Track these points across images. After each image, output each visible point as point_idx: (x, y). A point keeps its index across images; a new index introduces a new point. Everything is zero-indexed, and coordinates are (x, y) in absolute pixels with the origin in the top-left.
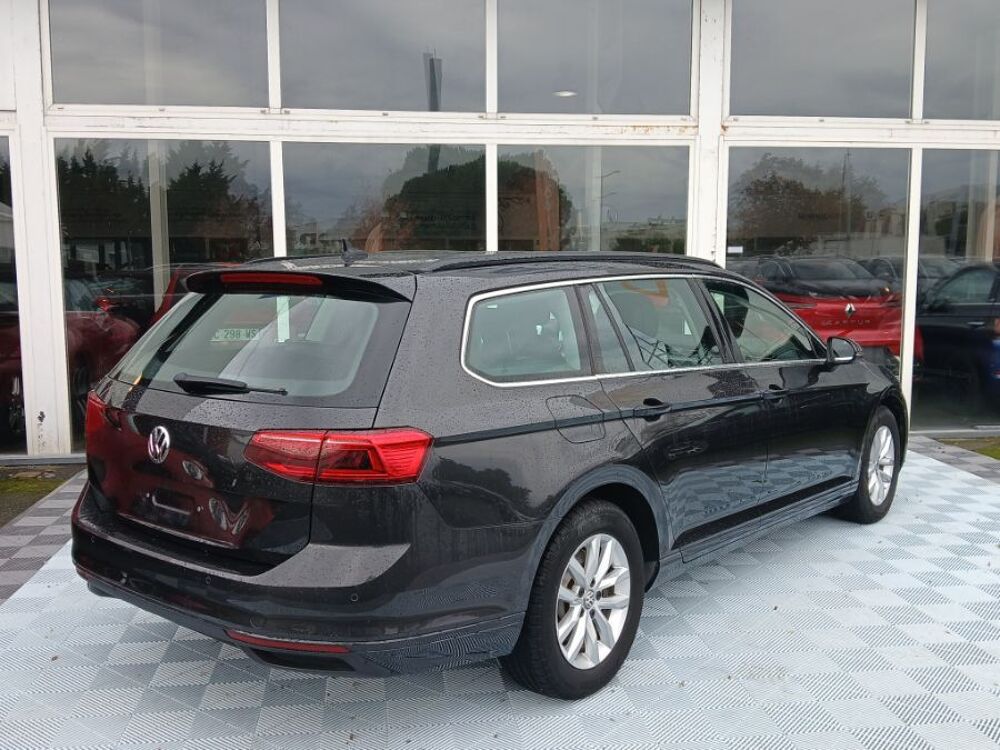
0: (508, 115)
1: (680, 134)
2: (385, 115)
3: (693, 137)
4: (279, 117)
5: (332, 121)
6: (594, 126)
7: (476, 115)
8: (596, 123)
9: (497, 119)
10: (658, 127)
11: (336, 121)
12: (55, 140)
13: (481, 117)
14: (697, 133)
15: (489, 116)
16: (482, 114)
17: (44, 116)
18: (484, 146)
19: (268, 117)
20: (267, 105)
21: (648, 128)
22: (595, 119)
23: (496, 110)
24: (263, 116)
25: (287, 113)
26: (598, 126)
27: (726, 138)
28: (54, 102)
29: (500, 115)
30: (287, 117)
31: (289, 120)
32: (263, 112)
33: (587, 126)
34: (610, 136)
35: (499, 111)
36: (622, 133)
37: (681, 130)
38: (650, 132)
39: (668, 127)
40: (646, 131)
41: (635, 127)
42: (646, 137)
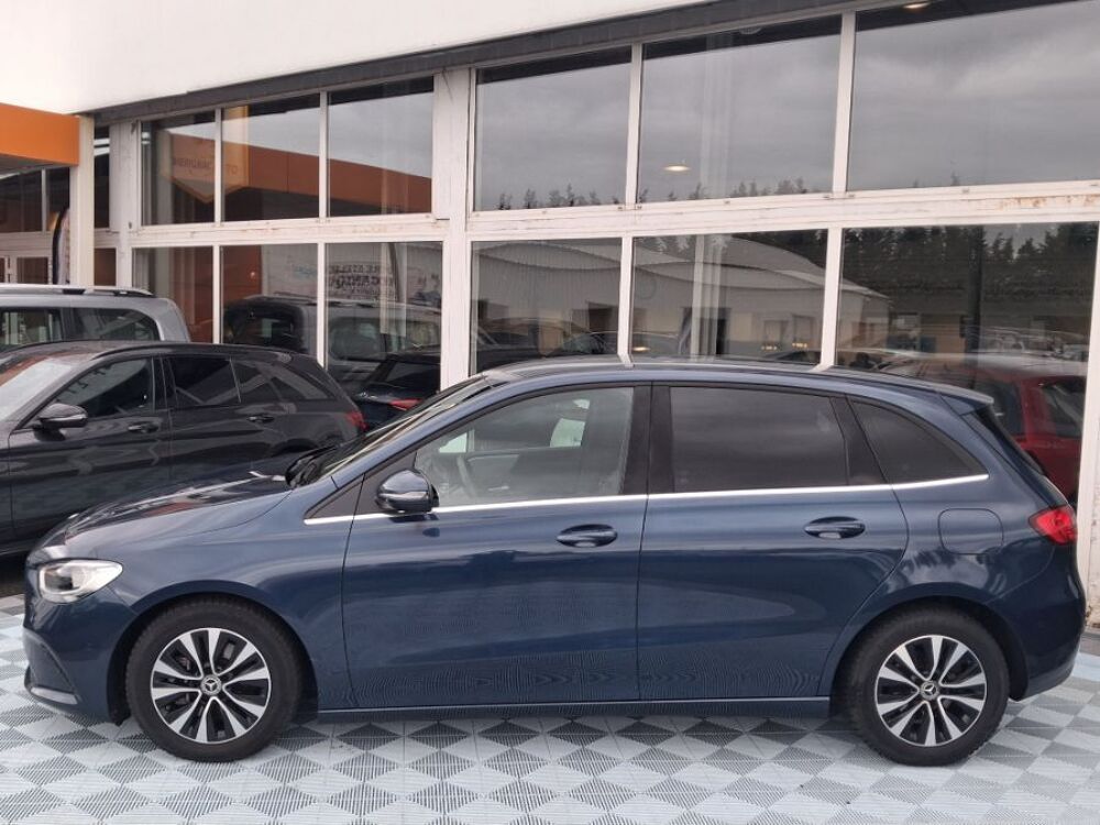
0: (858, 194)
1: (1085, 205)
4: (634, 212)
5: (677, 214)
6: (963, 200)
7: (821, 196)
8: (965, 197)
9: (844, 199)
10: (1054, 197)
11: (681, 213)
12: (472, 243)
13: (827, 198)
15: (835, 196)
16: (826, 194)
17: (466, 222)
18: (826, 231)
19: (624, 213)
20: (625, 203)
21: (1037, 201)
22: (966, 192)
23: (844, 188)
24: (620, 213)
25: (640, 208)
26: (969, 201)
28: (474, 210)
29: (849, 194)
30: (641, 212)
31: (641, 215)
32: (620, 209)
33: (955, 201)
34: (985, 213)
35: (847, 190)
36: (1001, 207)
37: (1087, 200)
38: (1042, 205)
39: (1069, 197)
40: (1037, 202)
41: (1019, 199)
42: (1037, 211)
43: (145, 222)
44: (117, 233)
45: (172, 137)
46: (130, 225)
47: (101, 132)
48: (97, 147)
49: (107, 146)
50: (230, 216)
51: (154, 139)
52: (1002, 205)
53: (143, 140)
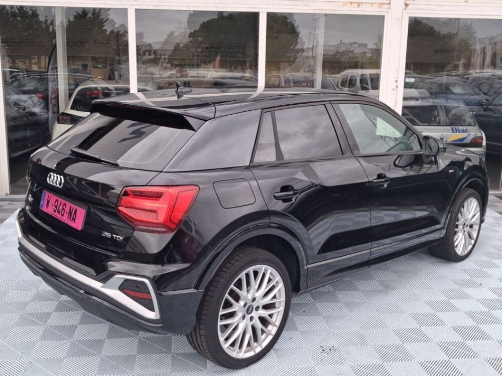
1: (379, 8)
3: (387, 10)
10: (366, 3)
14: (389, 8)
27: (408, 11)
33: (322, 2)
36: (344, 6)
37: (379, 6)
38: (361, 6)
39: (372, 3)
40: (359, 5)
41: (351, 3)
42: (358, 9)
52: (344, 5)
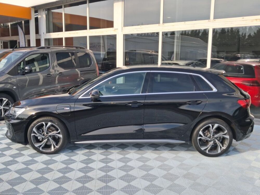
0: (216, 20)
2: (185, 23)
4: (162, 26)
6: (242, 20)
7: (208, 20)
8: (243, 19)
9: (213, 21)
11: (174, 26)
12: (123, 35)
15: (211, 20)
17: (122, 29)
18: (209, 29)
20: (160, 23)
23: (213, 18)
25: (164, 25)
26: (244, 20)
28: (124, 26)
29: (214, 20)
32: (159, 25)
34: (247, 23)
35: (214, 19)
43: (47, 33)
44: (41, 35)
45: (53, 12)
46: (44, 33)
47: (36, 12)
48: (35, 15)
49: (37, 15)
50: (66, 30)
51: (48, 13)
53: (46, 13)
